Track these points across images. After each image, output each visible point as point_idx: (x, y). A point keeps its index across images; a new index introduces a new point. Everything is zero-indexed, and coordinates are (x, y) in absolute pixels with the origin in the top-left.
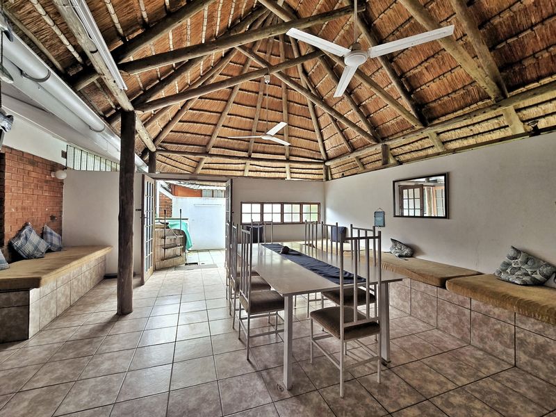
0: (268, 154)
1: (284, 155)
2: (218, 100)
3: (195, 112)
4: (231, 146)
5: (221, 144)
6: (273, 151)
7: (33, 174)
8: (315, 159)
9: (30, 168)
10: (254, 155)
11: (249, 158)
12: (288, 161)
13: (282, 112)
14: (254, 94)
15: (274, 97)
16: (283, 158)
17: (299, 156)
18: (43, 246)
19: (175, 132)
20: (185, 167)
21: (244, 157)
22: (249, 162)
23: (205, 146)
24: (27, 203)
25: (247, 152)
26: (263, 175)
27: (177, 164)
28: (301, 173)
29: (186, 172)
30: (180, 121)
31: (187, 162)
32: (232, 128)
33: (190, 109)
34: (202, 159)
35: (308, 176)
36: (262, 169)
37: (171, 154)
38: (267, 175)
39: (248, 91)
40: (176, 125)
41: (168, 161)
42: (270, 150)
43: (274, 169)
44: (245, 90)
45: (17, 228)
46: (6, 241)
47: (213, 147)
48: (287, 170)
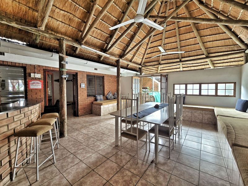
0: (192, 56)
1: (204, 54)
2: (158, 40)
3: (151, 49)
4: (170, 58)
5: (165, 58)
6: (196, 54)
7: (111, 80)
8: (235, 51)
9: (110, 78)
10: (183, 59)
11: (181, 61)
12: (207, 57)
13: (193, 32)
14: (174, 30)
15: (186, 26)
16: (204, 56)
17: (218, 52)
18: (113, 97)
19: (147, 58)
20: (154, 71)
21: (177, 62)
22: (181, 63)
23: (159, 61)
24: (110, 87)
25: (179, 59)
26: (193, 68)
27: (151, 70)
28: (224, 63)
29: (155, 73)
30: (147, 54)
31: (154, 69)
32: (168, 50)
33: (149, 48)
34: (159, 67)
35: (232, 64)
36: (191, 65)
37: (148, 67)
38: (196, 68)
39: (171, 30)
40: (146, 56)
41: (147, 70)
42: (193, 54)
43: (200, 64)
44: (169, 31)
45: (108, 93)
46: (105, 95)
47: (162, 60)
48: (209, 62)
